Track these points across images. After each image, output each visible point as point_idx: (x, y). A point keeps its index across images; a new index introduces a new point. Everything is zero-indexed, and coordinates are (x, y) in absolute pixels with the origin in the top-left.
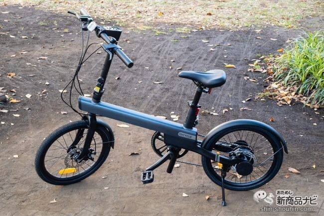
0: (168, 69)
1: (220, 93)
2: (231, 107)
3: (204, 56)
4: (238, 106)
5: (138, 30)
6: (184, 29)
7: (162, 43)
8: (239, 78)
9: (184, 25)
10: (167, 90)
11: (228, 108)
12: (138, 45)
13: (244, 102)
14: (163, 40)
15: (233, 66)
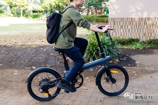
0: (29, 56)
1: (50, 61)
2: (54, 64)
3: (42, 52)
4: (56, 64)
5: (16, 47)
6: (34, 46)
7: (26, 50)
8: (56, 57)
9: (34, 45)
10: (30, 61)
11: (53, 64)
12: (17, 51)
13: (58, 62)
14: (26, 49)
15: (53, 54)
